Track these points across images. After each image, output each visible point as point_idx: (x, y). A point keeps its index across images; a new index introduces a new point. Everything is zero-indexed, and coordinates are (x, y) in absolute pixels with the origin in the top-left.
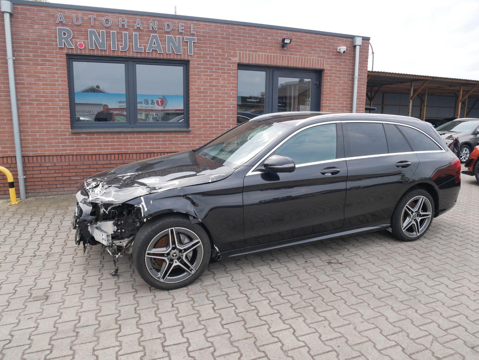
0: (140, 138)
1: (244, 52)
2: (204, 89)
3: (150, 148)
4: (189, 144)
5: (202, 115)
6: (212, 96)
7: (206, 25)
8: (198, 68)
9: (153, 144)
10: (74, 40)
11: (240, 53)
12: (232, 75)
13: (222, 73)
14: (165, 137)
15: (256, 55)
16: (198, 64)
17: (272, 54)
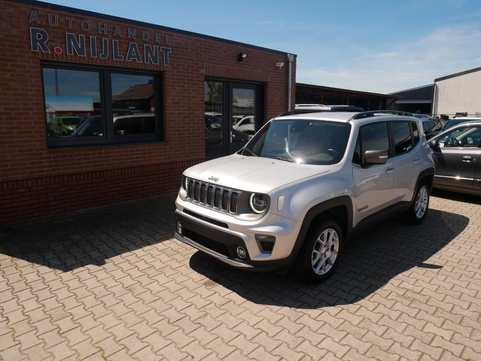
0: (121, 152)
1: (210, 64)
2: (178, 100)
3: (131, 162)
4: (166, 155)
5: (177, 126)
6: (184, 107)
7: (178, 36)
8: (172, 79)
9: (134, 158)
10: (49, 43)
11: (206, 65)
12: (200, 86)
13: (193, 84)
14: (145, 150)
15: (218, 68)
16: (172, 75)
17: (231, 67)
